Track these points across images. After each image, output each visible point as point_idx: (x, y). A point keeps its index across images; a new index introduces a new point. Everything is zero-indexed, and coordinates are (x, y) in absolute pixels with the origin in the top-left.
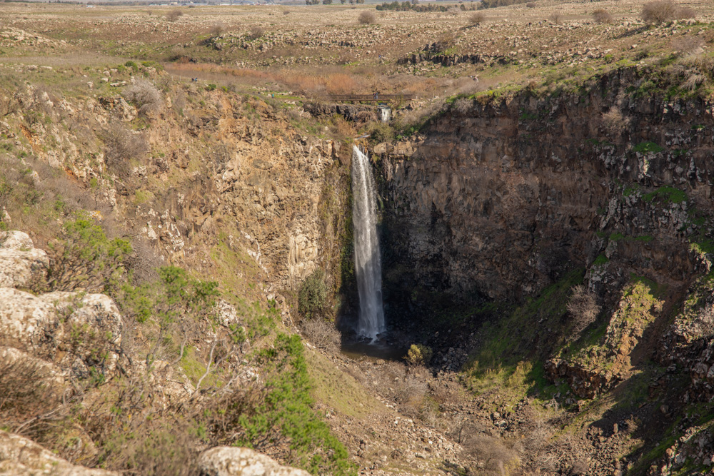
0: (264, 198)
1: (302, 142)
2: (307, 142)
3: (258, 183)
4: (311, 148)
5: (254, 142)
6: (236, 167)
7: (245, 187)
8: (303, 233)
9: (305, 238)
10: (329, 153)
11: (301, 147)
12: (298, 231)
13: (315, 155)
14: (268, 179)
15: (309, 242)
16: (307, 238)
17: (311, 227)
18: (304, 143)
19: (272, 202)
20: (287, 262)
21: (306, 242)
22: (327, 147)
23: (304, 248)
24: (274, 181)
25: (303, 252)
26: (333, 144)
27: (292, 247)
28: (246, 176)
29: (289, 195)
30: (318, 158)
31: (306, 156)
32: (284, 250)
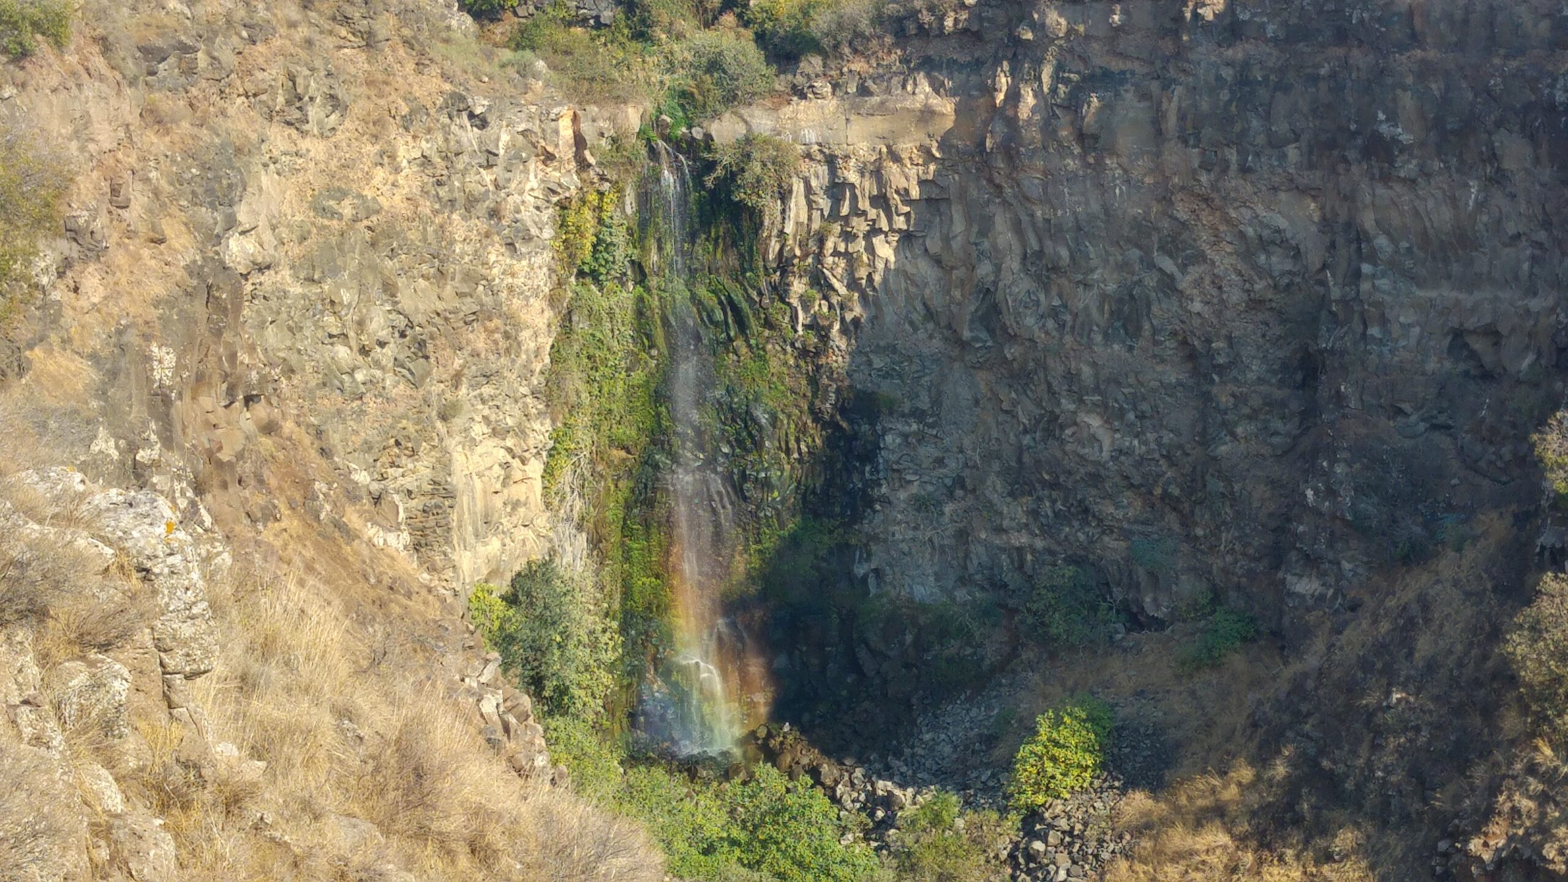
0: (361, 324)
1: (472, 116)
2: (492, 119)
3: (335, 271)
4: (505, 138)
5: (312, 127)
6: (262, 222)
7: (296, 289)
8: (495, 433)
9: (502, 452)
10: (565, 150)
11: (470, 136)
12: (479, 429)
13: (516, 160)
14: (371, 254)
15: (516, 463)
16: (509, 450)
17: (517, 413)
18: (482, 122)
19: (383, 334)
20: (448, 541)
21: (506, 466)
22: (556, 132)
23: (498, 487)
24: (389, 263)
25: (498, 502)
26: (575, 119)
27: (461, 486)
28: (296, 250)
29: (440, 306)
30: (526, 171)
31: (489, 166)
32: (437, 500)
